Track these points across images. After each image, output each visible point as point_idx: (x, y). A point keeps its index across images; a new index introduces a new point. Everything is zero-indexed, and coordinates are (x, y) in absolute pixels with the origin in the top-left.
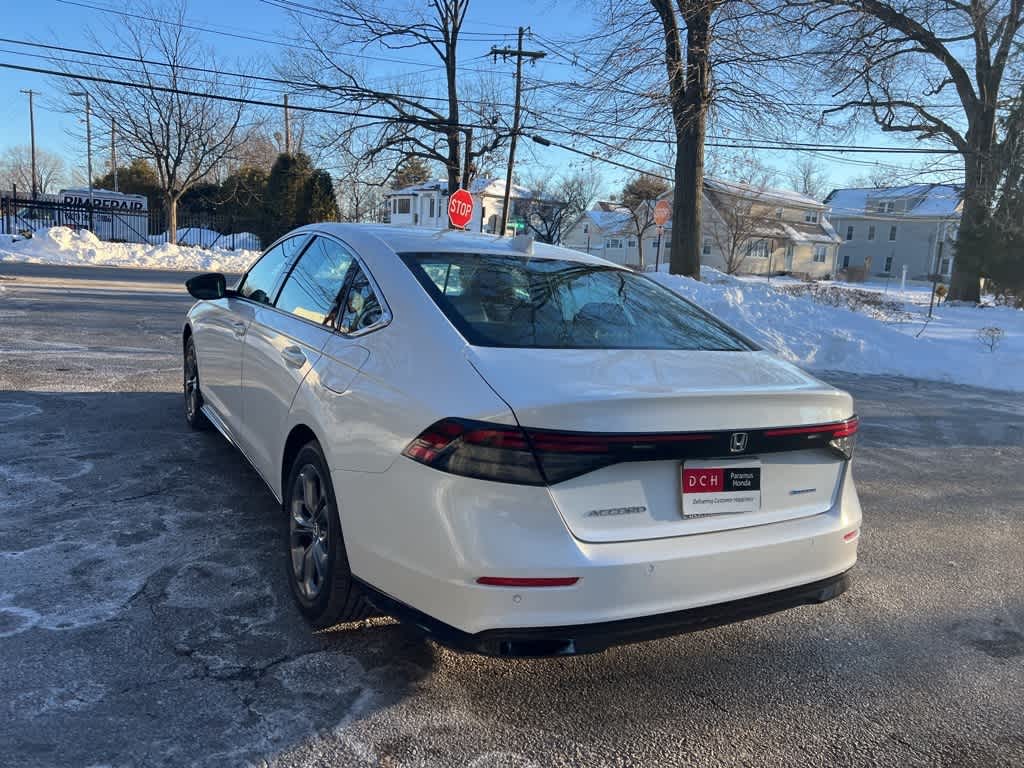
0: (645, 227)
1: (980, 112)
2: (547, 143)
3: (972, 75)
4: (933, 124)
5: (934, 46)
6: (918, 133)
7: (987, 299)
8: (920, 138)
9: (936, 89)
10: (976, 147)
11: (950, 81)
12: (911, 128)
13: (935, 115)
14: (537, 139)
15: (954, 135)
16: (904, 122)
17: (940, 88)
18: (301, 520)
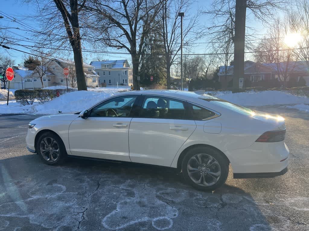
0: (43, 75)
1: (133, 42)
2: (9, 48)
3: (129, 33)
4: (121, 45)
5: (119, 25)
7: (142, 89)
8: (118, 49)
9: (120, 36)
10: (132, 52)
11: (123, 34)
12: (116, 46)
13: (121, 43)
14: (4, 46)
15: (128, 49)
16: (114, 44)
17: (121, 36)
18: (194, 169)
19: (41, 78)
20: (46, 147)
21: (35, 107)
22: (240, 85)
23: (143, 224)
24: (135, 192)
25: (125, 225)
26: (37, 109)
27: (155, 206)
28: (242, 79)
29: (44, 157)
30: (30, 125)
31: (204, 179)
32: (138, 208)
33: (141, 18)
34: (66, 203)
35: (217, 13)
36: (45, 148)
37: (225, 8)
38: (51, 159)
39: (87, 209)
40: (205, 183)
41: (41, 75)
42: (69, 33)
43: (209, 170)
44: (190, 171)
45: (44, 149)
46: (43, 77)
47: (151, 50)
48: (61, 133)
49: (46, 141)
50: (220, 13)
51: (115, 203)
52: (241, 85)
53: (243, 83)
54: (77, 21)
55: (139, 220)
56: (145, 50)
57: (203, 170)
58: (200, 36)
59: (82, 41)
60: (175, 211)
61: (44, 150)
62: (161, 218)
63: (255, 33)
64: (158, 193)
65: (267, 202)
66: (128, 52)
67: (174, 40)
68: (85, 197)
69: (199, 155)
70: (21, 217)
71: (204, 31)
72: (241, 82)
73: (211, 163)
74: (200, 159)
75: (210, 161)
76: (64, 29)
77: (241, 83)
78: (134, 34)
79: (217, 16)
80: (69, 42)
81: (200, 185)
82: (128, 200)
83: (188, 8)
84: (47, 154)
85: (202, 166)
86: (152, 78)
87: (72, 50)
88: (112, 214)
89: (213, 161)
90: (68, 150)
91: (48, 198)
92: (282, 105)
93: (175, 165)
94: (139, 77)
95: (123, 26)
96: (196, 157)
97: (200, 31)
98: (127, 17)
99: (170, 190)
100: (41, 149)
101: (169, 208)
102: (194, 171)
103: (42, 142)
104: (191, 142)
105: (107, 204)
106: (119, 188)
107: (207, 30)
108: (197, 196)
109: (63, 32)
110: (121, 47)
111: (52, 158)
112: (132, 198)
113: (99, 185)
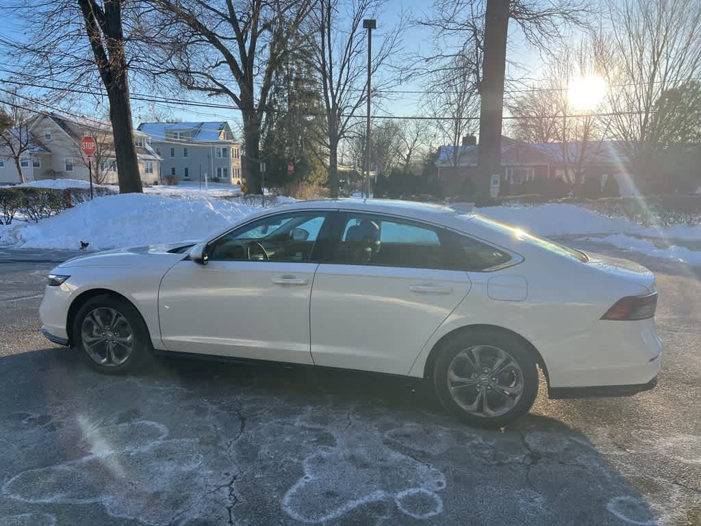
0: (20, 151)
1: (245, 80)
3: (238, 58)
4: (218, 87)
5: (213, 39)
6: (209, 92)
7: (266, 192)
8: (210, 95)
9: (214, 64)
10: (245, 103)
11: (224, 62)
12: (205, 89)
13: (219, 81)
15: (234, 96)
16: (201, 85)
17: (217, 65)
18: (461, 379)
19: (17, 158)
20: (97, 330)
21: (18, 232)
22: (492, 191)
23: (378, 507)
24: (334, 433)
25: (339, 512)
26: (24, 237)
27: (388, 464)
28: (495, 177)
29: (92, 356)
30: (51, 277)
31: (485, 402)
32: (351, 470)
33: (267, 26)
34: (180, 464)
35: (444, 25)
36: (95, 333)
37: (463, 16)
38: (110, 360)
39: (235, 478)
40: (487, 410)
41: (17, 152)
42: (98, 50)
43: (497, 382)
44: (454, 384)
45: (92, 336)
46: (20, 156)
47: (290, 101)
48: (139, 298)
49: (98, 318)
50: (451, 26)
51: (296, 460)
52: (494, 191)
53: (498, 186)
54: (118, 23)
55: (366, 498)
56: (275, 102)
57: (484, 381)
58: (407, 75)
59: (130, 74)
60: (436, 474)
61: (91, 339)
62: (413, 491)
63: (527, 76)
64: (386, 436)
65: (621, 448)
66: (234, 104)
67: (346, 82)
68: (222, 448)
69: (475, 350)
70: (82, 502)
71: (417, 65)
72: (495, 182)
73: (501, 366)
74: (477, 357)
75: (499, 362)
76: (86, 41)
77: (495, 186)
78: (248, 61)
79: (446, 32)
80: (97, 73)
81: (476, 414)
82: (325, 454)
83: (379, 10)
84: (101, 349)
85: (481, 372)
86: (291, 168)
87: (107, 94)
88: (297, 486)
89: (507, 361)
90: (154, 337)
91: (132, 454)
92: (580, 236)
93: (419, 372)
94: (265, 164)
95: (223, 42)
96: (468, 353)
97: (405, 65)
98: (233, 21)
99: (409, 427)
100: (84, 335)
101: (422, 468)
102: (461, 383)
103: (88, 318)
104: (459, 320)
105: (280, 465)
106: (292, 425)
107: (424, 64)
108: (473, 439)
109: (84, 48)
110: (218, 92)
111: (114, 357)
112: (331, 448)
113: (243, 419)
